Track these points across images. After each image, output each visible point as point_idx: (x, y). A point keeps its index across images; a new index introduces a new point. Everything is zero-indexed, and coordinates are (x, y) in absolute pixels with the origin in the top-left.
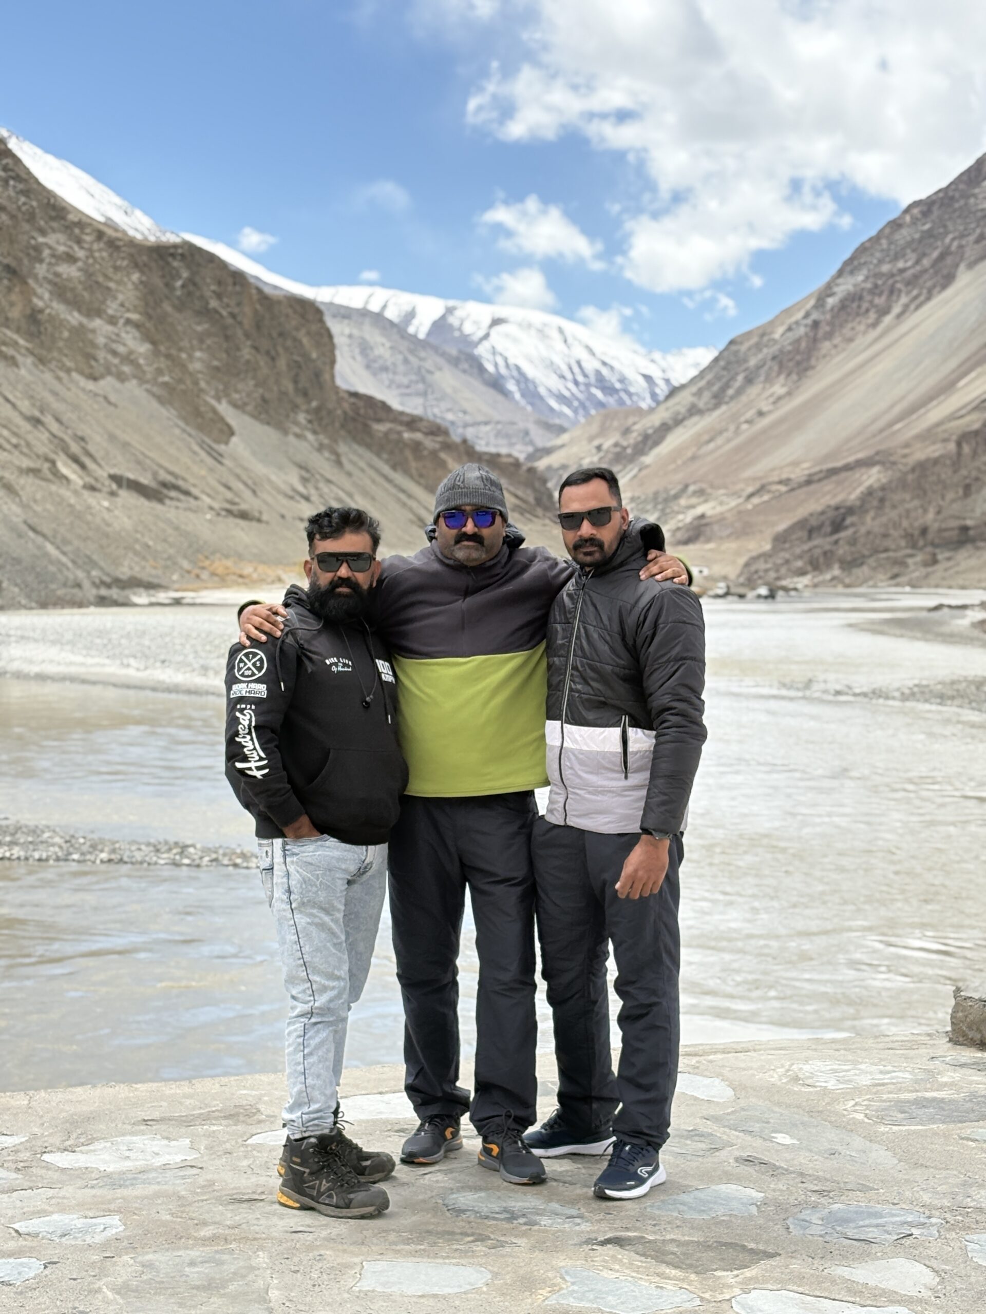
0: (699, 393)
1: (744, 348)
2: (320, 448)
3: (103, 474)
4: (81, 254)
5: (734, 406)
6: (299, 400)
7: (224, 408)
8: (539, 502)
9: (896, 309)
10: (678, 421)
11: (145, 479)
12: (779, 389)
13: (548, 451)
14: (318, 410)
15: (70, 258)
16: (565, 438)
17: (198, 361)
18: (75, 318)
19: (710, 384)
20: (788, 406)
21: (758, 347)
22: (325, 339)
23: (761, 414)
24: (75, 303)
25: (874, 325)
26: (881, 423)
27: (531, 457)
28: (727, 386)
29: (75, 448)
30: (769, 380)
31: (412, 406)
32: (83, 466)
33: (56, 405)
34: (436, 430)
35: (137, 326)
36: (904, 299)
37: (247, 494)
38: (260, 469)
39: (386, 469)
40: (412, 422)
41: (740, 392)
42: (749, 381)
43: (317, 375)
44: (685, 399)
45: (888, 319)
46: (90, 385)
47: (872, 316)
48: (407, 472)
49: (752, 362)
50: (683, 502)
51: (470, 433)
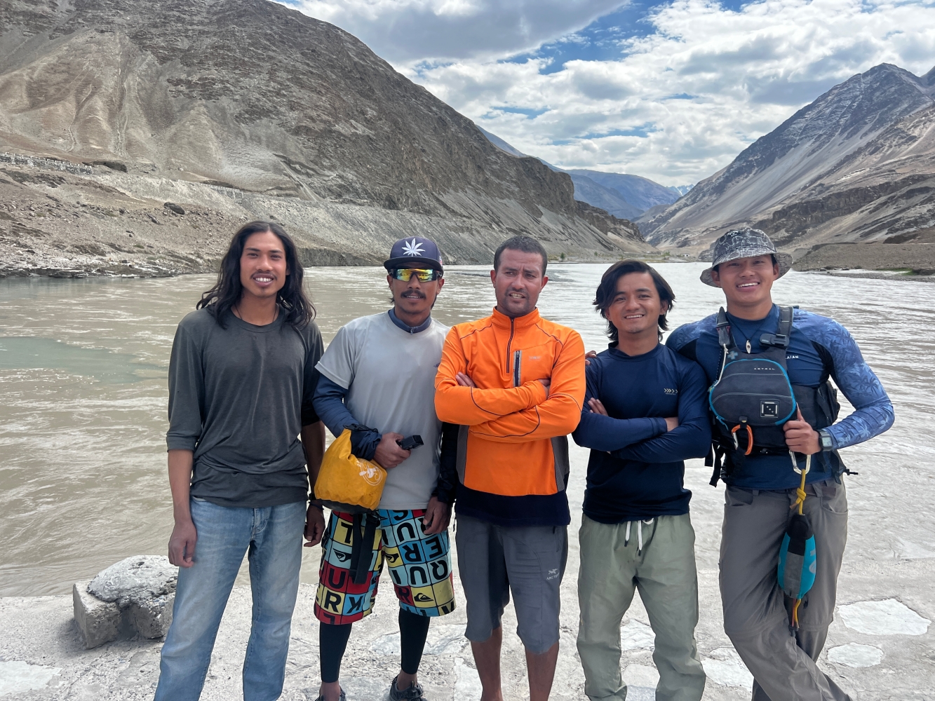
0: (687, 200)
1: (702, 185)
2: (568, 218)
3: (504, 227)
4: (499, 161)
5: (698, 204)
6: (563, 204)
7: (540, 207)
8: (635, 234)
9: (754, 172)
10: (680, 209)
11: (517, 229)
12: (714, 197)
13: (638, 218)
14: (568, 207)
15: (496, 163)
16: (643, 214)
17: (532, 193)
18: (497, 181)
19: (691, 197)
20: (716, 203)
21: (707, 185)
22: (570, 185)
23: (708, 206)
24: (498, 177)
25: (746, 177)
26: (747, 209)
27: (633, 220)
28: (697, 197)
29: (497, 220)
30: (711, 195)
31: (597, 205)
32: (499, 226)
33: (492, 207)
34: (603, 212)
35: (515, 182)
36: (756, 169)
37: (546, 233)
38: (551, 226)
39: (588, 225)
40: (596, 210)
41: (701, 199)
42: (704, 196)
43: (568, 196)
44: (683, 201)
45: (751, 175)
46: (501, 201)
47: (746, 174)
48: (594, 225)
49: (705, 189)
50: (681, 234)
51: (614, 213)
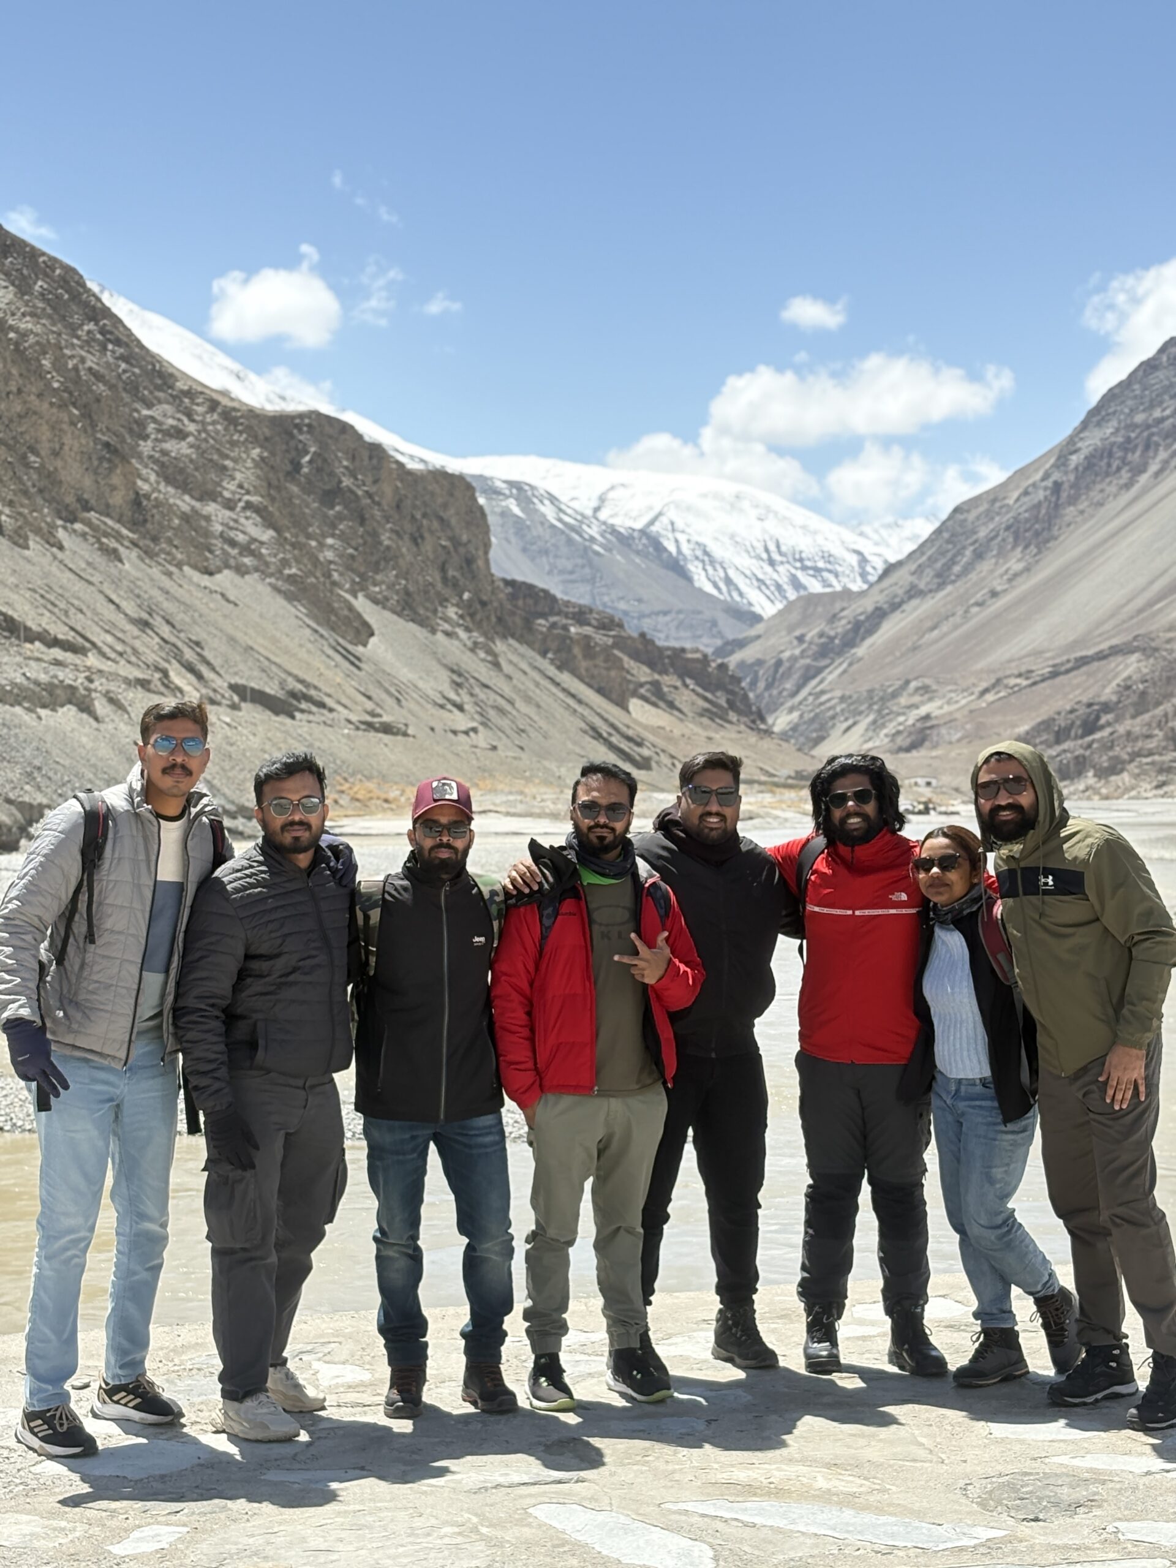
0: (919, 571)
1: (971, 517)
2: (474, 648)
3: (220, 684)
4: (192, 428)
5: (961, 586)
6: (447, 592)
7: (361, 603)
8: (732, 705)
9: (1154, 468)
10: (895, 606)
11: (271, 689)
12: (1014, 564)
13: (741, 644)
14: (469, 604)
15: (179, 434)
16: (759, 628)
17: (330, 551)
18: (185, 503)
19: (932, 560)
20: (1025, 585)
21: (989, 515)
22: (477, 518)
23: (994, 594)
24: (184, 485)
25: (1128, 486)
26: (1139, 602)
27: (720, 652)
28: (953, 562)
29: (189, 655)
30: (1002, 554)
31: (578, 595)
32: (199, 677)
33: (169, 606)
34: (608, 624)
35: (258, 510)
36: (1163, 455)
37: (390, 702)
38: (405, 674)
39: (552, 671)
40: (581, 616)
41: (967, 570)
42: (979, 556)
43: (469, 561)
44: (903, 577)
45: (1144, 478)
46: (205, 580)
47: (1125, 475)
48: (575, 673)
49: (983, 533)
50: (903, 700)
51: (647, 625)
